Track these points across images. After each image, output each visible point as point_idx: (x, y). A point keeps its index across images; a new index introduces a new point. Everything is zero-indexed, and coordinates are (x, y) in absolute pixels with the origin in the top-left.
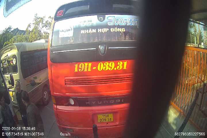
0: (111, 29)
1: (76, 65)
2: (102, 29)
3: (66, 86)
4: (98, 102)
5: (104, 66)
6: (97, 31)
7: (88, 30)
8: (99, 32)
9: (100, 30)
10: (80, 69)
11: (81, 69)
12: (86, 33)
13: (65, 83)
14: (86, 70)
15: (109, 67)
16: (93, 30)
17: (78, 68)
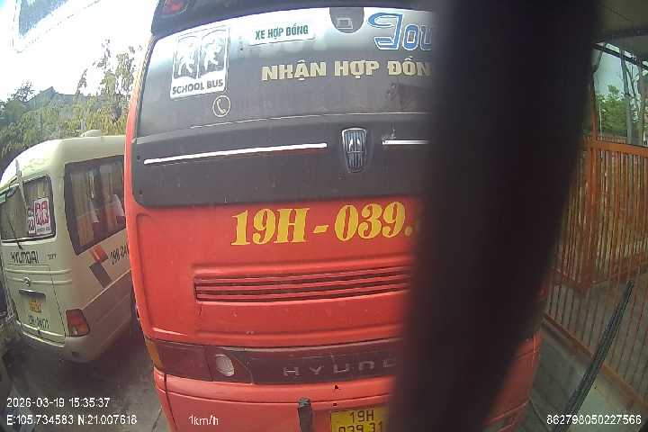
0: (390, 64)
1: (242, 219)
2: (353, 64)
3: (200, 303)
4: (336, 367)
5: (362, 220)
6: (330, 69)
7: (290, 67)
8: (337, 73)
9: (341, 69)
10: (260, 232)
11: (263, 233)
12: (282, 77)
13: (197, 292)
14: (283, 238)
15: (384, 224)
16: (314, 65)
17: (251, 230)
